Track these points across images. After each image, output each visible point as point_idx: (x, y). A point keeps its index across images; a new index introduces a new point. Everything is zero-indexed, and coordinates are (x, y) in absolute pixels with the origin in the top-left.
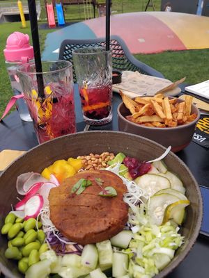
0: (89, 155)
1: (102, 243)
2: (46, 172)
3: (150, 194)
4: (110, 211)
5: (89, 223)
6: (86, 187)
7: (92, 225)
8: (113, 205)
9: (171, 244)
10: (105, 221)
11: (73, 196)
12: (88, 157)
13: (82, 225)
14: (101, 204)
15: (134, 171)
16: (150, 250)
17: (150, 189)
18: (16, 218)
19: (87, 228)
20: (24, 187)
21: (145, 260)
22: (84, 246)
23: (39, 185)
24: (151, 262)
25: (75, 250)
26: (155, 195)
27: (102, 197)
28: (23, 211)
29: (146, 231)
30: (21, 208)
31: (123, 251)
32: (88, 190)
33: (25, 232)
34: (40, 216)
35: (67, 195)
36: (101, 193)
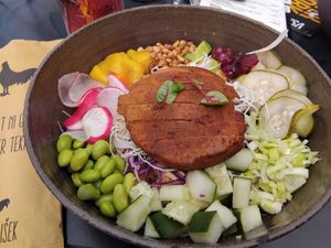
0: (154, 44)
1: (215, 168)
2: (97, 71)
3: (262, 98)
4: (224, 125)
5: (199, 144)
6: (178, 92)
7: (204, 145)
8: (225, 115)
9: (305, 162)
10: (223, 140)
11: (162, 106)
12: (156, 49)
13: (188, 146)
14: (208, 116)
15: (228, 67)
16: (278, 171)
17: (261, 91)
18: (73, 141)
19: (196, 150)
20: (71, 95)
21: (272, 184)
22: (186, 172)
23: (95, 92)
24: (281, 186)
25: (174, 178)
26: (271, 99)
27: (207, 106)
28: (82, 130)
29: (268, 148)
30: (77, 126)
31: (242, 175)
32: (182, 97)
33: (95, 161)
34: (113, 137)
35: (151, 105)
36: (204, 101)
